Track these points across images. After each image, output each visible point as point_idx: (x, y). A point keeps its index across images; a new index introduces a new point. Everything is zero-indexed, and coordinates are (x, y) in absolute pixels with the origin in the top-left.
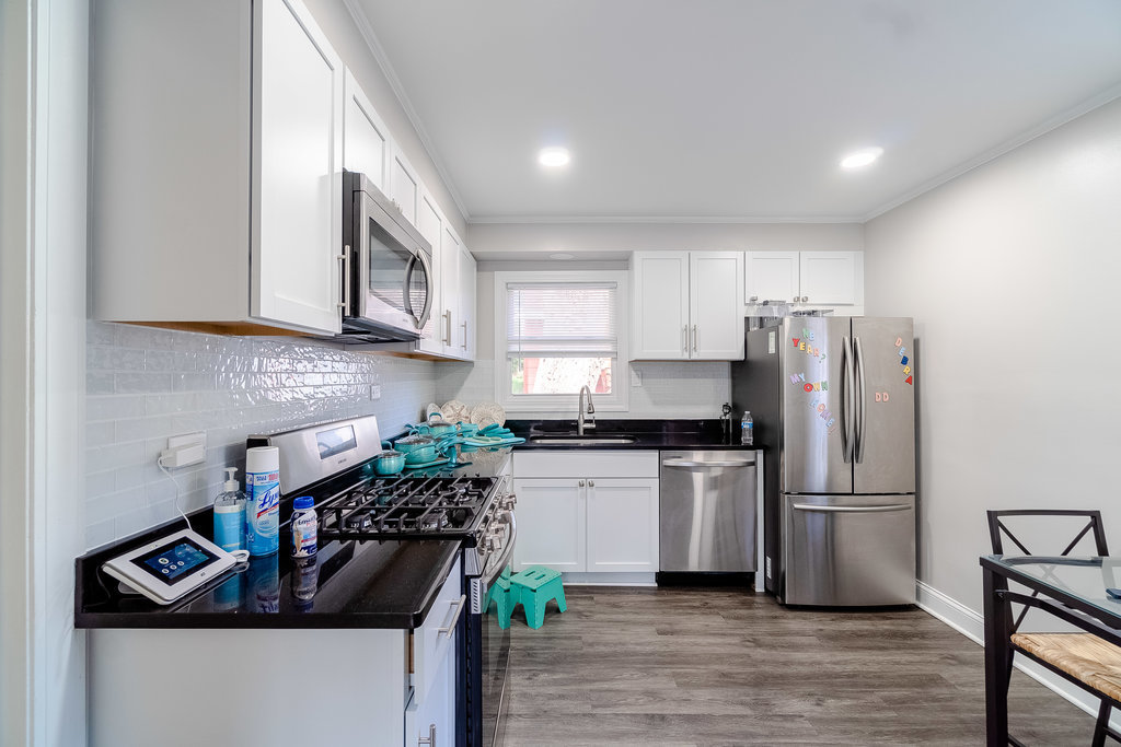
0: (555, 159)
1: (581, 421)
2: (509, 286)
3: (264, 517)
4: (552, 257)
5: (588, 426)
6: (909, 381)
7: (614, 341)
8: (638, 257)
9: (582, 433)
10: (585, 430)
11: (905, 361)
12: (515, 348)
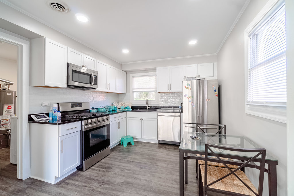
0: (126, 51)
1: (147, 107)
2: (133, 77)
3: (54, 113)
4: (141, 70)
5: (149, 107)
6: (217, 96)
7: (156, 88)
8: (157, 68)
9: (147, 109)
10: (148, 109)
11: (215, 91)
12: (134, 90)
